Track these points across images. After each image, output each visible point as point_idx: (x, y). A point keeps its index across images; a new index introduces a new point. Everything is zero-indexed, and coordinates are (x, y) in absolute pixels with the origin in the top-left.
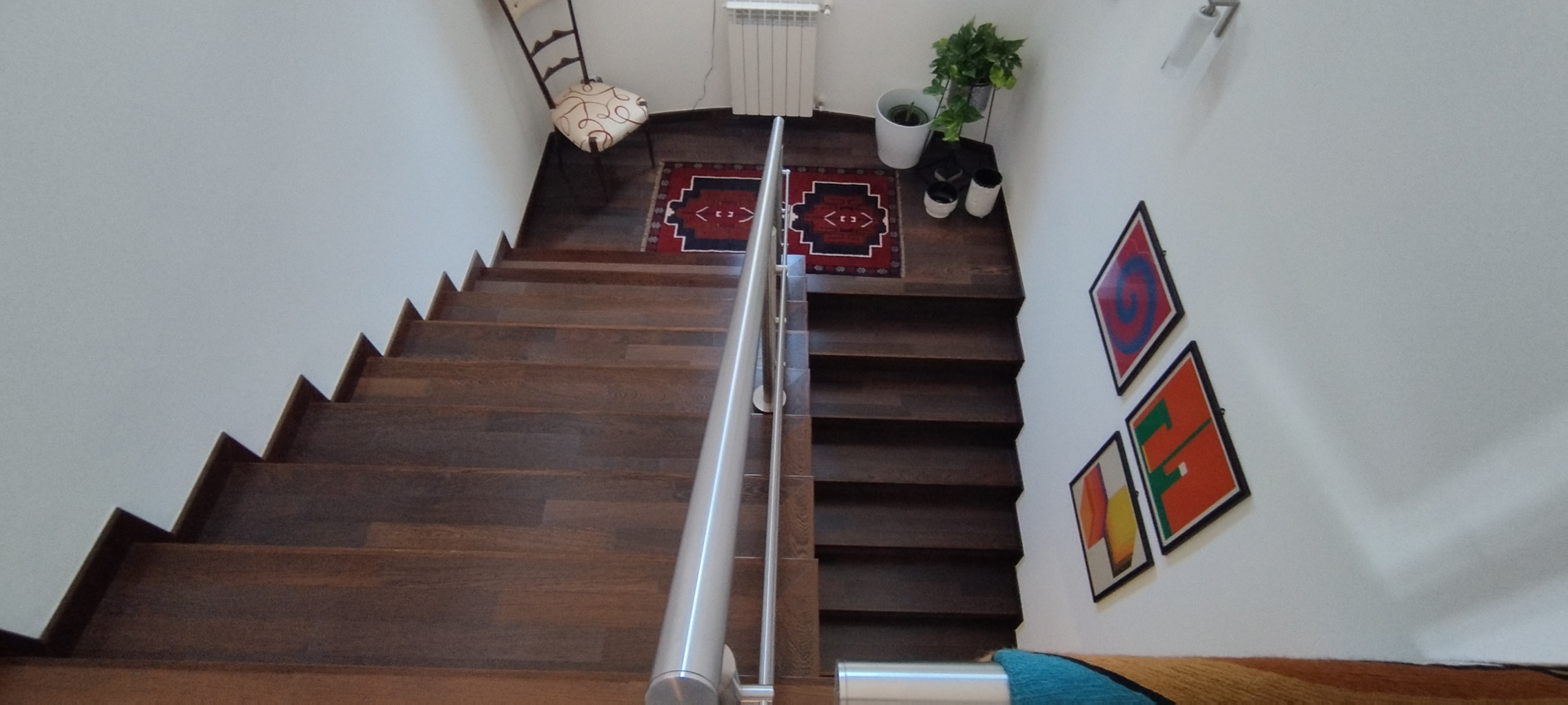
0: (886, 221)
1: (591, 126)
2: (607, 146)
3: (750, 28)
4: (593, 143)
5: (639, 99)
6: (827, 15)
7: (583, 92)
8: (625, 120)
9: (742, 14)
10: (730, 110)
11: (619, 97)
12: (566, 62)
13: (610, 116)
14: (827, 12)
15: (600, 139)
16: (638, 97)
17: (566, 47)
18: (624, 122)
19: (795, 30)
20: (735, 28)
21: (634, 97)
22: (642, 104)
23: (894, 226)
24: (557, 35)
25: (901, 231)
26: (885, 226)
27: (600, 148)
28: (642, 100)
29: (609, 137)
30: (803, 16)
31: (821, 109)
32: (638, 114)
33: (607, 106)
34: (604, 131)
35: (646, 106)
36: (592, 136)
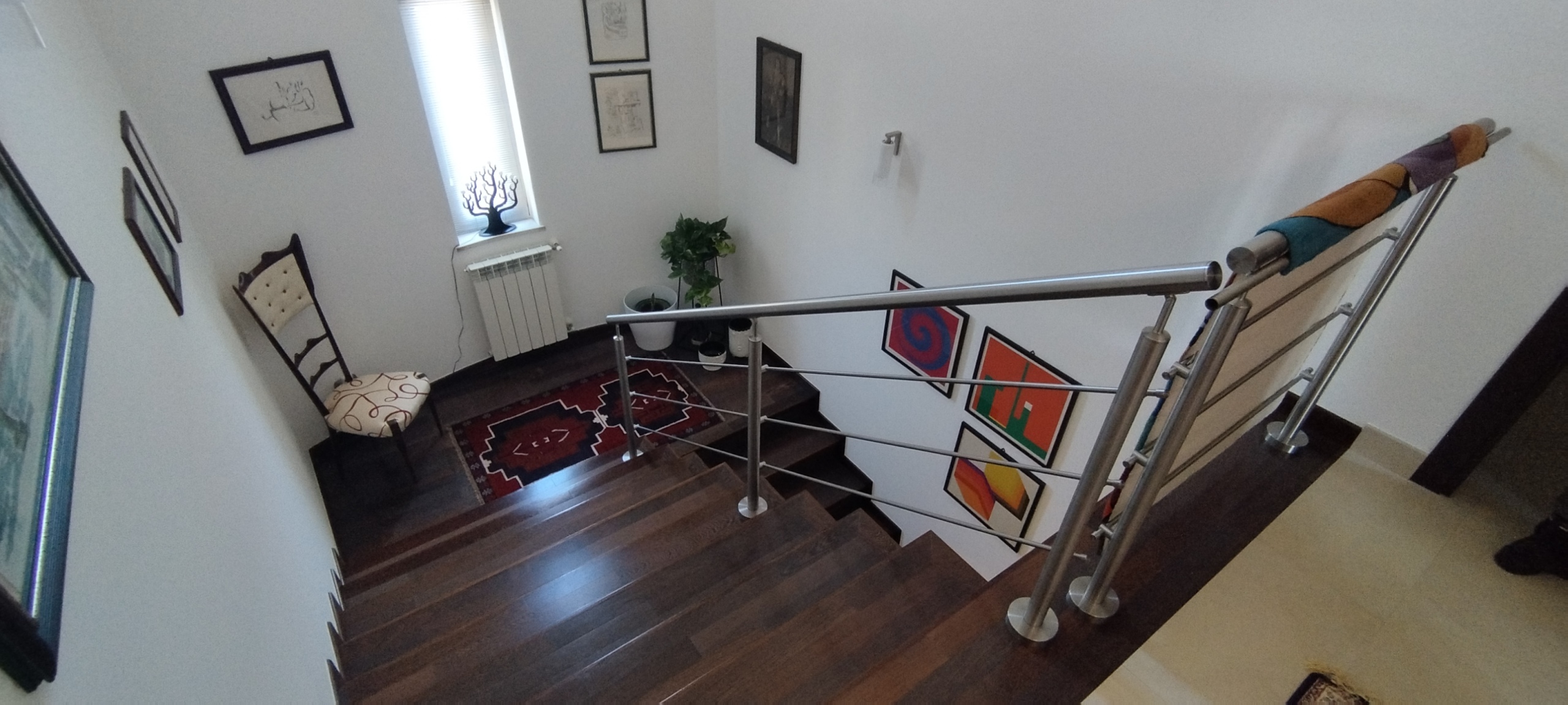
0: (680, 388)
1: (384, 412)
2: (408, 421)
3: (496, 281)
4: (394, 426)
5: (415, 374)
6: (561, 250)
7: (352, 388)
8: (415, 395)
9: (485, 272)
10: (492, 359)
11: (396, 378)
12: (325, 367)
13: (399, 396)
14: (559, 248)
15: (400, 419)
16: (413, 373)
17: (324, 353)
18: (415, 397)
19: (535, 270)
20: (481, 286)
21: (410, 374)
22: (420, 377)
23: (690, 389)
24: (312, 343)
25: (697, 390)
26: (683, 392)
27: (402, 428)
28: (418, 374)
29: (407, 414)
30: (540, 257)
31: (573, 329)
32: (423, 386)
33: (389, 389)
34: (401, 411)
35: (426, 376)
36: (389, 419)
